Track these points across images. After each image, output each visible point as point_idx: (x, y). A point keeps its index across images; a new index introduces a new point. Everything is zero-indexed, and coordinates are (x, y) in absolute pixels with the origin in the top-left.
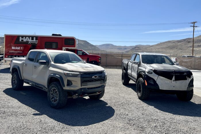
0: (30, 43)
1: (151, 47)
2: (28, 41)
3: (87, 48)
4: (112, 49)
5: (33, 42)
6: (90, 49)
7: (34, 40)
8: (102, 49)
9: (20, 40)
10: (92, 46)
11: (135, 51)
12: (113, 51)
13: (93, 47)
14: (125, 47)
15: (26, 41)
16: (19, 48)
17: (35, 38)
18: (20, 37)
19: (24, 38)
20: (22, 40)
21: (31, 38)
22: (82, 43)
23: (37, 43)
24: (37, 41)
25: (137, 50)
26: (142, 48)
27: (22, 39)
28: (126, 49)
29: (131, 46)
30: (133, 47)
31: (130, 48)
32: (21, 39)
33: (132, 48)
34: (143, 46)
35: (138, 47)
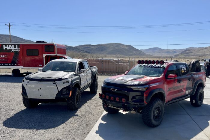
0: (13, 51)
1: (205, 50)
2: (11, 49)
3: (131, 54)
4: (159, 53)
5: (16, 50)
6: (135, 54)
7: (17, 48)
8: (148, 54)
9: (4, 49)
10: (137, 50)
11: (185, 54)
12: (160, 55)
13: (138, 52)
14: (175, 51)
15: (10, 49)
16: (3, 56)
17: (17, 46)
18: (4, 46)
19: (7, 46)
20: (6, 49)
21: (13, 46)
22: (127, 48)
23: (19, 51)
24: (19, 49)
25: (188, 53)
26: (194, 51)
27: (6, 47)
28: (175, 52)
29: (181, 50)
30: (184, 50)
31: (179, 52)
32: (4, 47)
33: (182, 51)
34: (196, 49)
35: (189, 50)
